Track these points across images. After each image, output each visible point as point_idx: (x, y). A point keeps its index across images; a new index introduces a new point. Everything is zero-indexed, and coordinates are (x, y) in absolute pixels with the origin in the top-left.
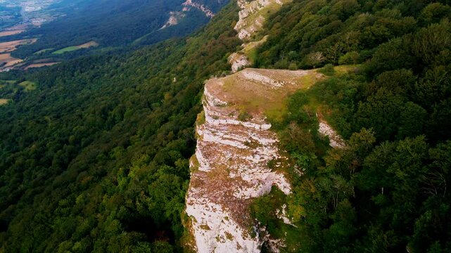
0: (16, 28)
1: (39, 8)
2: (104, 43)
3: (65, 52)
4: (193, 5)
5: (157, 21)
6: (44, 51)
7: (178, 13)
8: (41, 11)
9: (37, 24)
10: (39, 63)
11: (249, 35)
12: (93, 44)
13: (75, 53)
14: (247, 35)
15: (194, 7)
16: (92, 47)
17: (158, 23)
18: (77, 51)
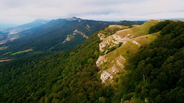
0: (2, 41)
1: (16, 33)
2: (36, 49)
3: (16, 54)
4: (78, 32)
5: (61, 39)
6: (7, 53)
7: (71, 36)
8: (16, 34)
9: (12, 40)
10: (2, 60)
11: (111, 77)
12: (31, 50)
13: (21, 54)
14: (109, 78)
15: (78, 33)
16: (30, 52)
17: (62, 40)
18: (22, 53)
